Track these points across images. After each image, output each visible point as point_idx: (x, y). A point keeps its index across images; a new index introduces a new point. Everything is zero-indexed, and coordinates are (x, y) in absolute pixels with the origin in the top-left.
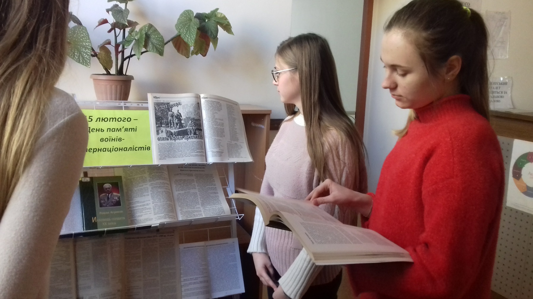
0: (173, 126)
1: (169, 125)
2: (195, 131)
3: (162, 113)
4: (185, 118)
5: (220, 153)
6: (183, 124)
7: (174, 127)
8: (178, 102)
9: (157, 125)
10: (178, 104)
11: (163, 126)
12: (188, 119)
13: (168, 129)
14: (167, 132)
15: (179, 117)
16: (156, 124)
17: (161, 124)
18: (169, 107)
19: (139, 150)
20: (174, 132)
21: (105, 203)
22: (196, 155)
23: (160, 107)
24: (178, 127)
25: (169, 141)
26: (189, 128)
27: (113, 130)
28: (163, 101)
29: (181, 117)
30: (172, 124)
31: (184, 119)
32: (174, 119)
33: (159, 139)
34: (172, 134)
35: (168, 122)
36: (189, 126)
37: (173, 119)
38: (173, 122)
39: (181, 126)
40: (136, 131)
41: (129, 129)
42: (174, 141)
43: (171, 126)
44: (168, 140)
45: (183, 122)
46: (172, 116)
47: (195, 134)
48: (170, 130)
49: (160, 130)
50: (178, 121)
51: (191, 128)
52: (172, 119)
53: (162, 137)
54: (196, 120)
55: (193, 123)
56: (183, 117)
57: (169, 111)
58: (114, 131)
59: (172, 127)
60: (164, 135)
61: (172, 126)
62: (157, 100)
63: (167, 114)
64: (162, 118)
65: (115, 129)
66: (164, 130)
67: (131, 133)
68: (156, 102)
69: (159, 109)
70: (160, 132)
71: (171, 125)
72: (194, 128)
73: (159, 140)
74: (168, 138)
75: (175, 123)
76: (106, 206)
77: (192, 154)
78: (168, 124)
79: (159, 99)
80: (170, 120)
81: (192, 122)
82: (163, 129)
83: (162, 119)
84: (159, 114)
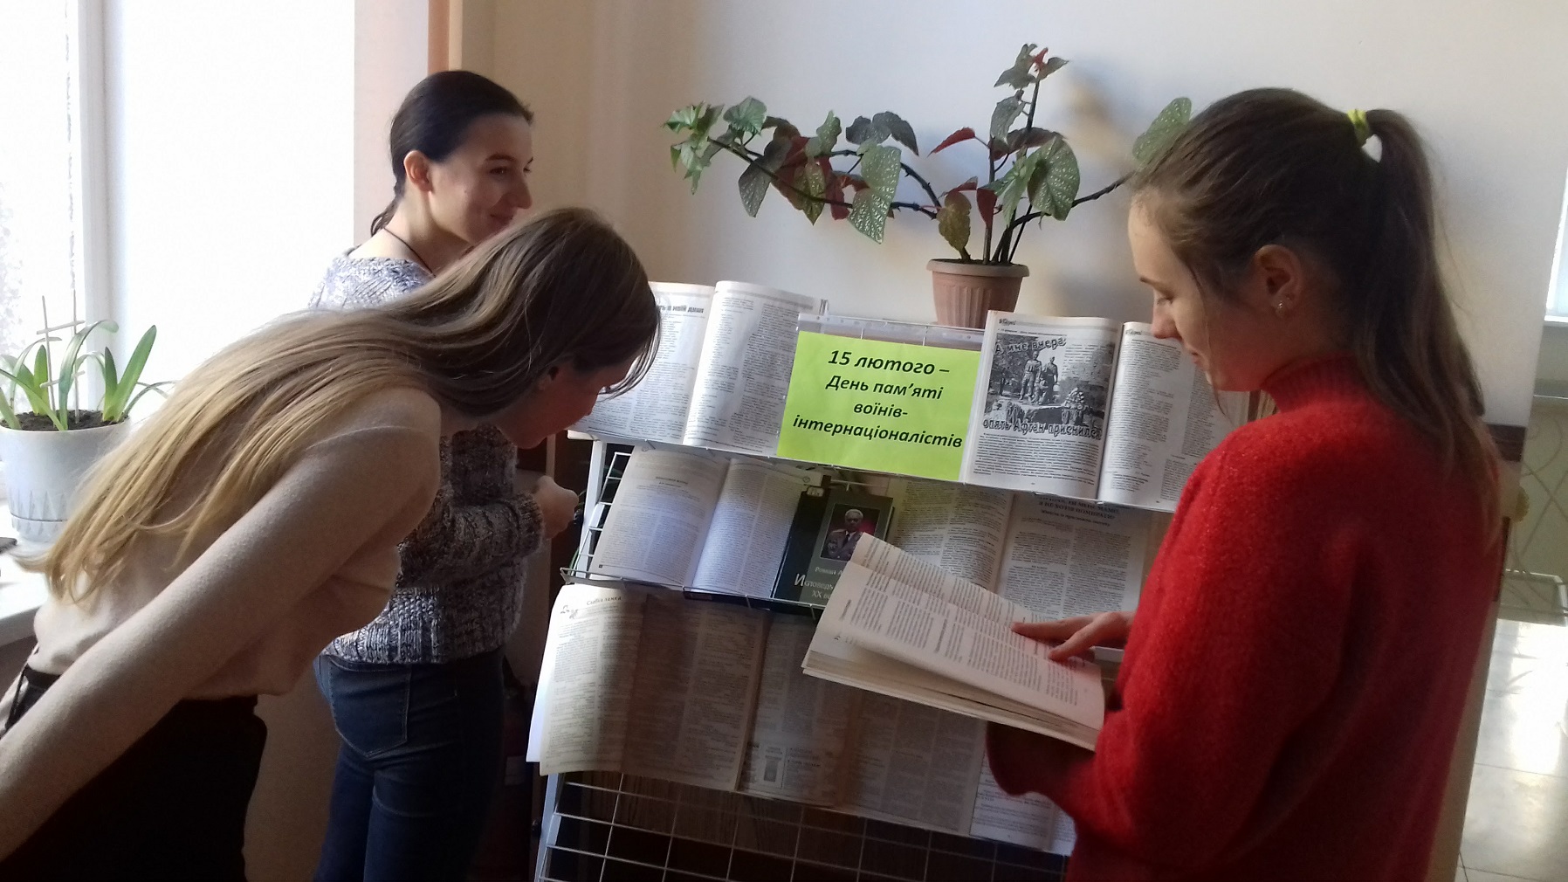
0: (1031, 396)
1: (1021, 393)
2: (1082, 415)
3: (1010, 363)
4: (1064, 378)
5: (1136, 482)
6: (1056, 393)
7: (1032, 399)
8: (1057, 338)
9: (991, 390)
10: (1055, 344)
11: (1004, 392)
12: (1071, 381)
13: (1016, 402)
14: (1011, 409)
15: (1050, 375)
16: (990, 387)
17: (1002, 387)
18: (1031, 346)
19: (933, 443)
20: (1029, 411)
21: (833, 549)
22: (1066, 477)
23: (1010, 345)
24: (1041, 399)
25: (1011, 432)
26: (1068, 406)
27: (889, 389)
28: (1022, 332)
29: (1055, 377)
30: (1030, 390)
31: (1063, 382)
32: (1037, 378)
33: (986, 424)
34: (1021, 414)
35: (1019, 384)
36: (1068, 401)
37: (1035, 379)
38: (1033, 387)
39: (1050, 398)
40: (938, 397)
41: (925, 391)
42: (1021, 432)
43: (1023, 395)
44: (1008, 428)
45: (1056, 388)
46: (1034, 372)
47: (1079, 422)
48: (1020, 405)
49: (995, 403)
50: (1045, 385)
51: (1073, 406)
52: (1031, 379)
53: (996, 419)
54: (1092, 388)
55: (1081, 393)
56: (1061, 377)
57: (1031, 358)
58: (890, 392)
59: (1027, 398)
60: (1001, 415)
61: (1027, 395)
62: (1006, 327)
63: (1023, 365)
64: (1007, 373)
65: (892, 387)
66: (1005, 405)
67: (926, 401)
68: (1004, 332)
69: (1005, 352)
70: (994, 407)
71: (1025, 392)
72: (1080, 407)
73: (986, 426)
74: (1010, 424)
75: (1037, 388)
76: (836, 558)
77: (1058, 472)
78: (1017, 391)
79: (1011, 327)
80: (1027, 382)
81: (1078, 392)
82: (1004, 400)
83: (1008, 376)
84: (1003, 363)
